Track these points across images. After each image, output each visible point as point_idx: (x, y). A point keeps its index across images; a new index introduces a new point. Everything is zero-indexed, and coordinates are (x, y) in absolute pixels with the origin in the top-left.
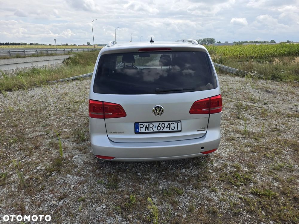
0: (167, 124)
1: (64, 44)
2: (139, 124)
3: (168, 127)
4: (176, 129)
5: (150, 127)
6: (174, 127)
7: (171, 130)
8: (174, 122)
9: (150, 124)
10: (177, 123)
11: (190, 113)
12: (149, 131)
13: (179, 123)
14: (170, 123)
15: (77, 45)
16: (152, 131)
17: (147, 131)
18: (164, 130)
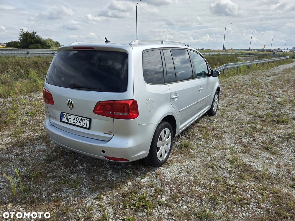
0: (80, 118)
1: (200, 49)
2: (64, 113)
3: (80, 122)
4: (85, 126)
5: (69, 119)
6: (84, 123)
7: (82, 125)
8: (85, 119)
9: (69, 116)
10: (87, 120)
11: (94, 112)
12: (68, 122)
13: (88, 120)
14: (83, 118)
15: (212, 50)
16: (69, 122)
17: (66, 121)
18: (77, 124)
